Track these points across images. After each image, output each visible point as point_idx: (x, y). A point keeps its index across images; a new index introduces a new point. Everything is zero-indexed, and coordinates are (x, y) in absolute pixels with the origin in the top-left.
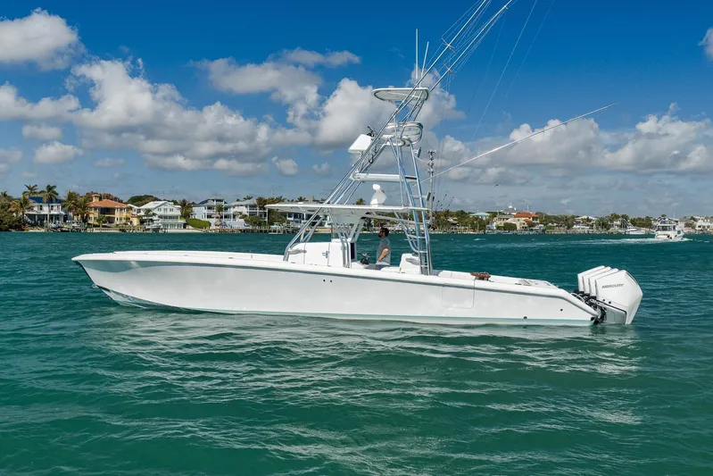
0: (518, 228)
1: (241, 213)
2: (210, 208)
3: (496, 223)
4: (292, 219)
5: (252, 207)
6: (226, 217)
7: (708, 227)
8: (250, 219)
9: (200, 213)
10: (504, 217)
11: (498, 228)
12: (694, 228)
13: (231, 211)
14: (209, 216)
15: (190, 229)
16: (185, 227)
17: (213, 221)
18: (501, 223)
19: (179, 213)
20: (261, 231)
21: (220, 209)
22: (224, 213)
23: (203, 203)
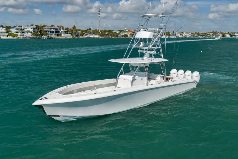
0: (129, 36)
1: (30, 31)
2: (17, 29)
3: (122, 34)
4: (49, 33)
5: (34, 29)
6: (24, 32)
7: (187, 35)
8: (34, 33)
9: (13, 31)
10: (124, 32)
11: (122, 36)
12: (182, 35)
13: (26, 30)
14: (17, 32)
15: (10, 37)
16: (8, 36)
17: (19, 34)
18: (123, 34)
19: (5, 31)
20: (38, 38)
21: (21, 29)
22: (23, 31)
23: (14, 27)
